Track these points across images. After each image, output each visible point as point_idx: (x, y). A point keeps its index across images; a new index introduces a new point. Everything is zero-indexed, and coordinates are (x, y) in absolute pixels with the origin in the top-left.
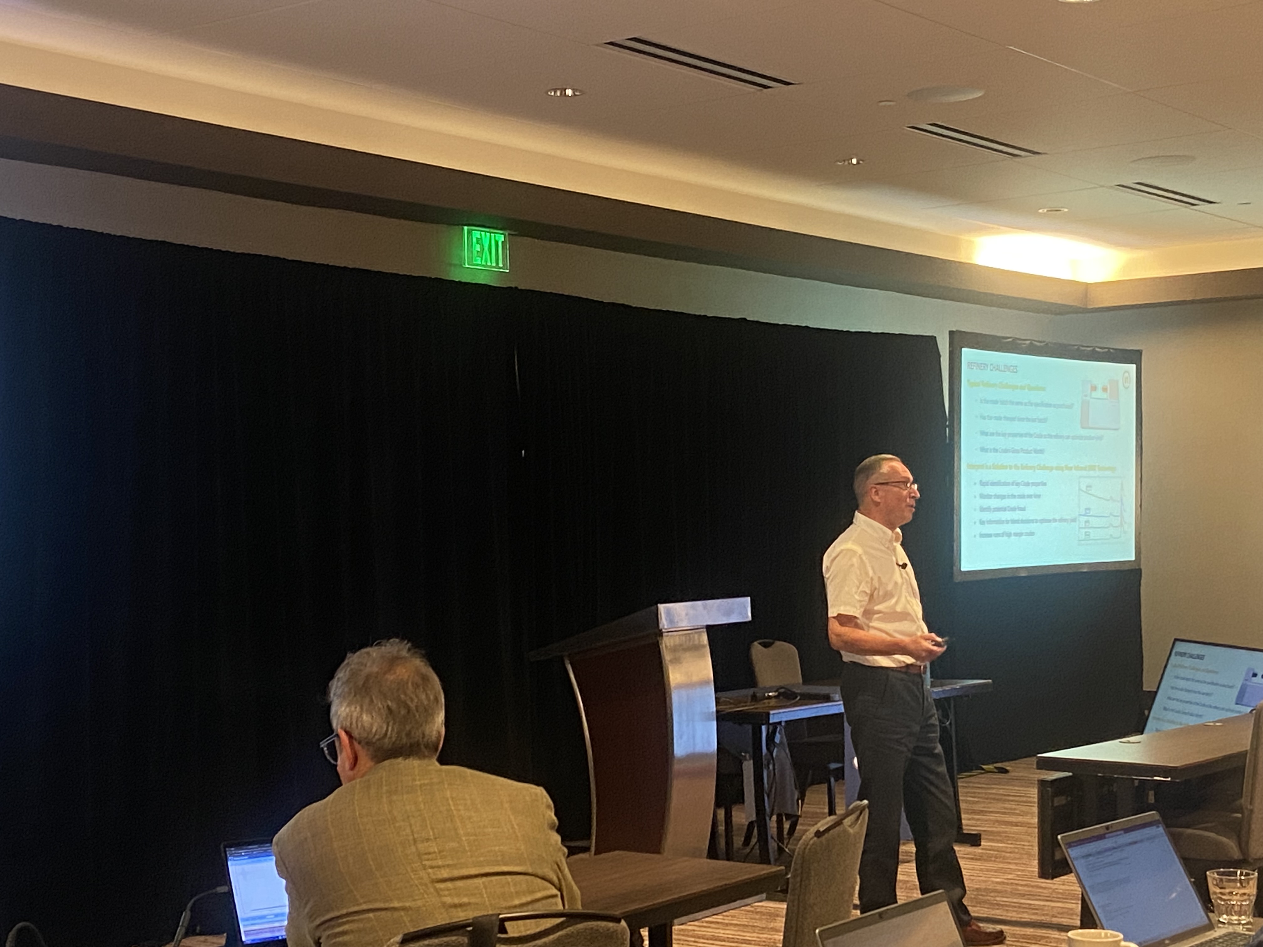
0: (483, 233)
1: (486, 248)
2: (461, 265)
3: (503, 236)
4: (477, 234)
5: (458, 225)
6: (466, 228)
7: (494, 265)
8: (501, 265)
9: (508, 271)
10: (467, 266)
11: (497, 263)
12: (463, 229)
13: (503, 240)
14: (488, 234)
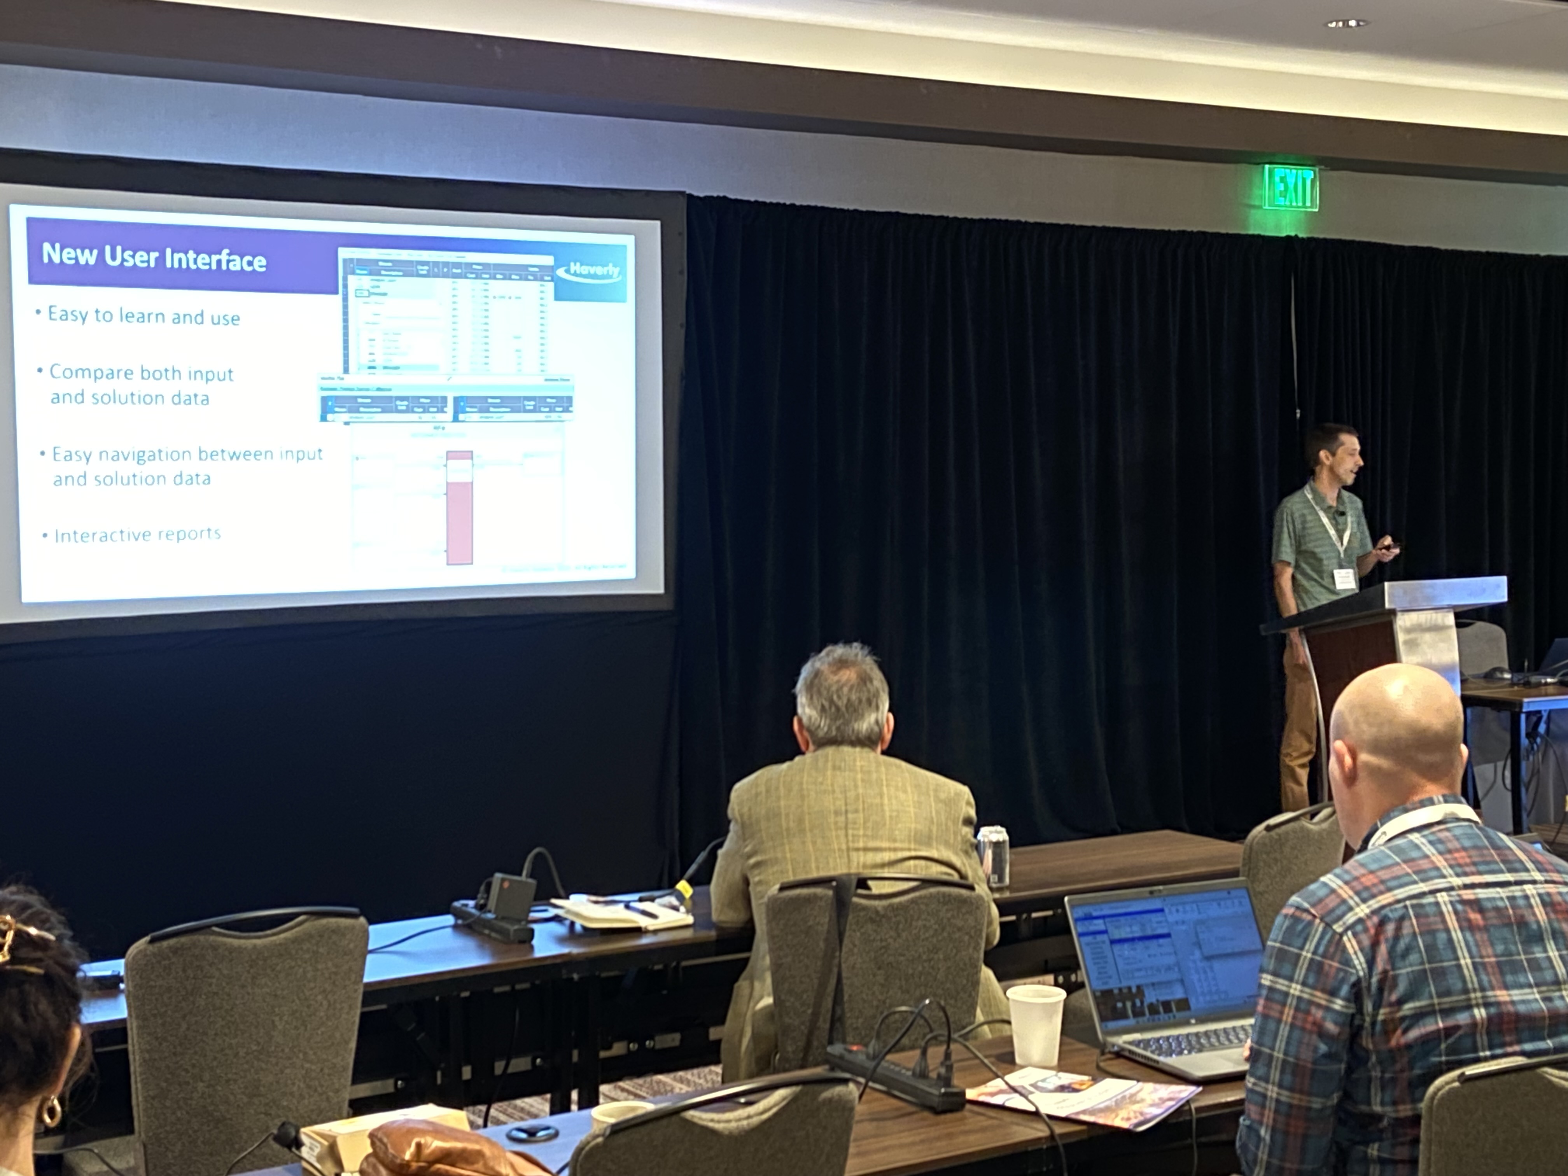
0: (1288, 171)
1: (1291, 186)
2: (1260, 207)
3: (1312, 172)
4: (1280, 171)
5: (1259, 164)
6: (1267, 166)
7: (1300, 204)
8: (1308, 204)
9: (1317, 210)
10: (1267, 207)
11: (1304, 202)
12: (1263, 168)
13: (1312, 176)
14: (1294, 171)
